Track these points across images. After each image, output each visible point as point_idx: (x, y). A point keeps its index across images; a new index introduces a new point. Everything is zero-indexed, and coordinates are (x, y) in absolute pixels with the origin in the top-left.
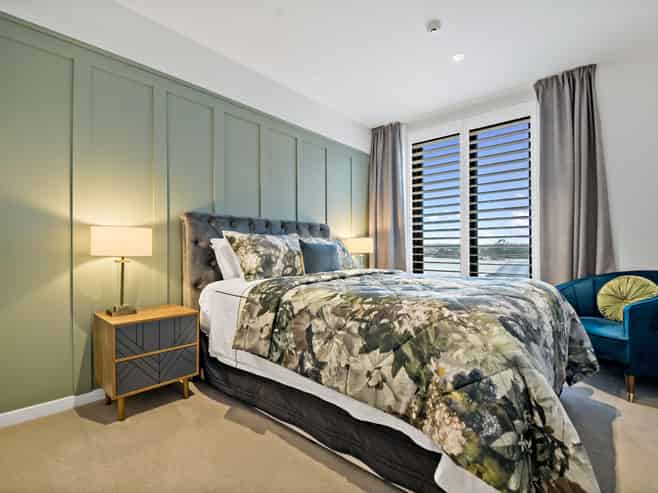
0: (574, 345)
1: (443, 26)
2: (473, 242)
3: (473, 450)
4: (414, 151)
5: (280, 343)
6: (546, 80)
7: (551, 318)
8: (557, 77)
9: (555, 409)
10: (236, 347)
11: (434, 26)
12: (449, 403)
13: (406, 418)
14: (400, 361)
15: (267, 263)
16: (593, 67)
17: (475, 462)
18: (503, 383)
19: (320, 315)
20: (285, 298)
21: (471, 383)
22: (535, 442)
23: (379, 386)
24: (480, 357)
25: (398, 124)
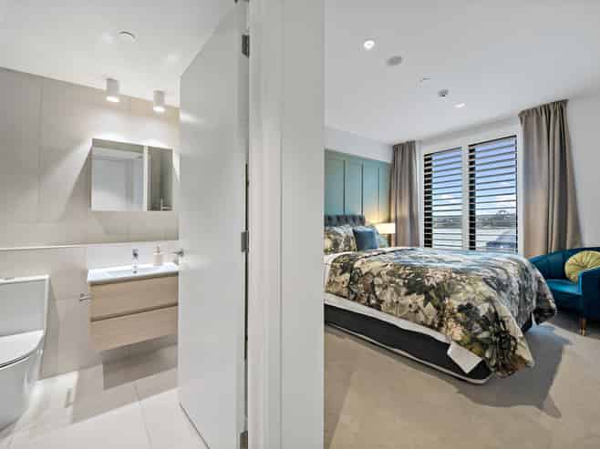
0: (541, 297)
1: (450, 93)
2: (472, 213)
3: (467, 339)
4: (426, 160)
5: (355, 290)
6: (528, 111)
7: (519, 279)
8: (536, 109)
9: (511, 321)
10: (328, 292)
11: (443, 94)
12: (455, 318)
13: (431, 327)
14: (428, 299)
15: (336, 244)
16: (565, 102)
17: (469, 344)
18: (483, 309)
19: (379, 275)
20: (355, 266)
21: (467, 309)
22: (501, 338)
23: (416, 312)
24: (472, 296)
25: (413, 142)
